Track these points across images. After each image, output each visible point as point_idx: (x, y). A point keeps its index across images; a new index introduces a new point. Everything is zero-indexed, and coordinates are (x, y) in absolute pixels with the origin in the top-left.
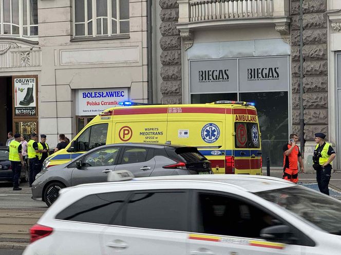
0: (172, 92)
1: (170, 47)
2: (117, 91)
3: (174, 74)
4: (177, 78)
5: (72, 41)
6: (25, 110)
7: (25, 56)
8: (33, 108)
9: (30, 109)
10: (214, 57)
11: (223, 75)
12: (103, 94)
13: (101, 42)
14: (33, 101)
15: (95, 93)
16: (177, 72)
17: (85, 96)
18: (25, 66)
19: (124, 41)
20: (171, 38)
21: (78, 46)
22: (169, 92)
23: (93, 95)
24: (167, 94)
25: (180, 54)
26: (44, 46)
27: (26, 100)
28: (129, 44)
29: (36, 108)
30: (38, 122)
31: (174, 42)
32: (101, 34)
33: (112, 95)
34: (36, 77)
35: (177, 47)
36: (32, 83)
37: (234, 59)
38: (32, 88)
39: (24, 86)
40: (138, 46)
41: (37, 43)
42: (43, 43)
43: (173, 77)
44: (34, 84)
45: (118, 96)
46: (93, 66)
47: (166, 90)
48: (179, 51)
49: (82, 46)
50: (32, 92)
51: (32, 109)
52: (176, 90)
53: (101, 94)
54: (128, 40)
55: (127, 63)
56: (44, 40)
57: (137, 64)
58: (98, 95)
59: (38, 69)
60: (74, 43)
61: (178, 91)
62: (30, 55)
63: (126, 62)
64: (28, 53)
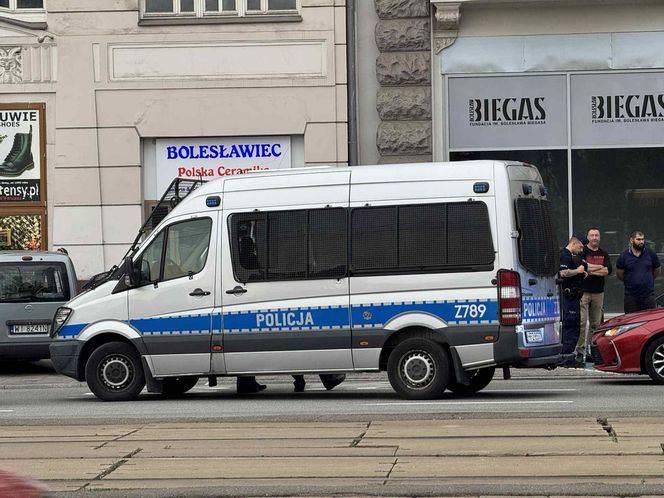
0: (410, 147)
1: (403, 45)
2: (260, 142)
3: (415, 106)
4: (422, 115)
5: (142, 23)
6: (9, 186)
7: (10, 57)
8: (32, 182)
9: (24, 186)
10: (510, 68)
11: (531, 110)
12: (222, 151)
13: (224, 28)
14: (32, 166)
15: (201, 148)
16: (425, 101)
17: (173, 154)
18: (10, 82)
19: (288, 27)
20: (409, 23)
21: (161, 38)
22: (401, 145)
23: (197, 152)
24: (396, 150)
25: (429, 62)
26: (62, 34)
27: (10, 164)
28: (299, 36)
29: (41, 183)
30: (46, 216)
31: (415, 33)
32: (217, 10)
33: (247, 153)
34: (41, 107)
35: (421, 46)
36: (29, 123)
37: (560, 73)
38: (30, 136)
39: (6, 128)
40: (324, 40)
41: (43, 27)
42: (60, 28)
43: (414, 112)
44: (36, 125)
45: (264, 155)
46: (200, 85)
47: (395, 142)
48: (426, 54)
49: (169, 38)
50: (29, 145)
51: (29, 186)
52: (421, 142)
53: (219, 150)
54: (296, 26)
55: (293, 79)
56: (64, 19)
57: (321, 82)
58: (209, 152)
59: (46, 88)
60: (148, 30)
61: (425, 144)
62: (22, 54)
63: (290, 77)
64: (16, 49)
